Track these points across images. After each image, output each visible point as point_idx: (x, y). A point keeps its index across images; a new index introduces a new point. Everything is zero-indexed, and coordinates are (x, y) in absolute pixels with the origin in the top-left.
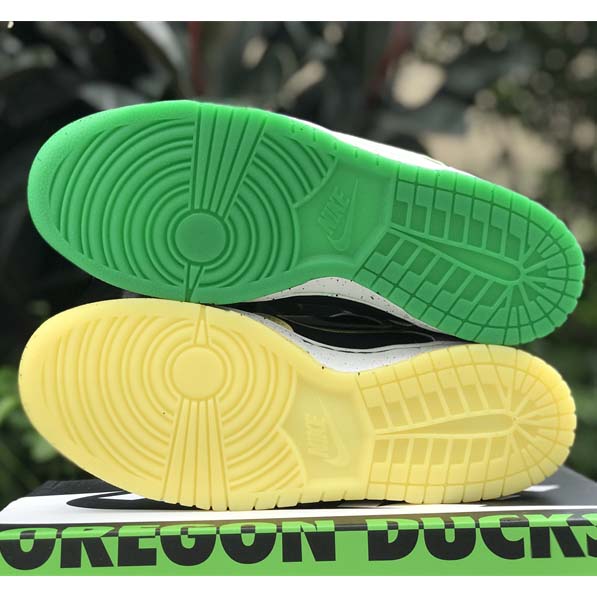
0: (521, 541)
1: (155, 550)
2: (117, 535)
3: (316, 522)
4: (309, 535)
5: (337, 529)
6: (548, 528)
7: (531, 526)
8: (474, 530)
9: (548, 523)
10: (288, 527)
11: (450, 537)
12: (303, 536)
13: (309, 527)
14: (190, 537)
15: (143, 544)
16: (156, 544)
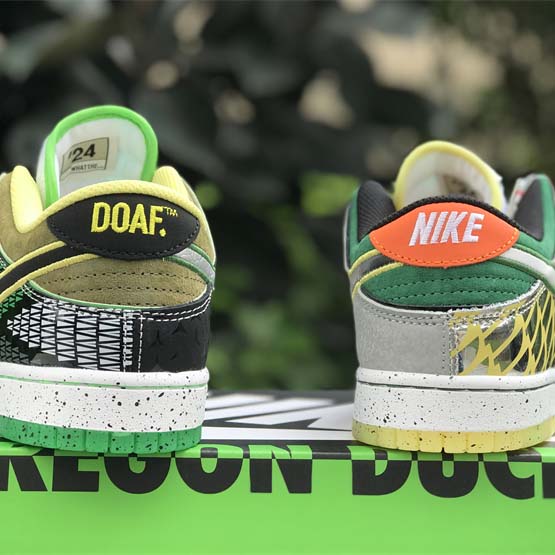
0: (531, 480)
1: (98, 473)
3: (289, 447)
4: (280, 462)
5: (314, 457)
7: (543, 461)
10: (257, 452)
11: (448, 470)
12: (275, 465)
13: (281, 453)
14: (140, 459)
15: (84, 466)
16: (99, 466)
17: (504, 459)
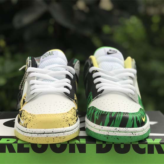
0: (145, 149)
1: (29, 148)
2: (17, 143)
4: (77, 145)
5: (86, 143)
6: (153, 145)
7: (148, 144)
8: (130, 144)
9: (153, 143)
13: (78, 142)
15: (25, 146)
16: (29, 146)
17: (137, 143)
